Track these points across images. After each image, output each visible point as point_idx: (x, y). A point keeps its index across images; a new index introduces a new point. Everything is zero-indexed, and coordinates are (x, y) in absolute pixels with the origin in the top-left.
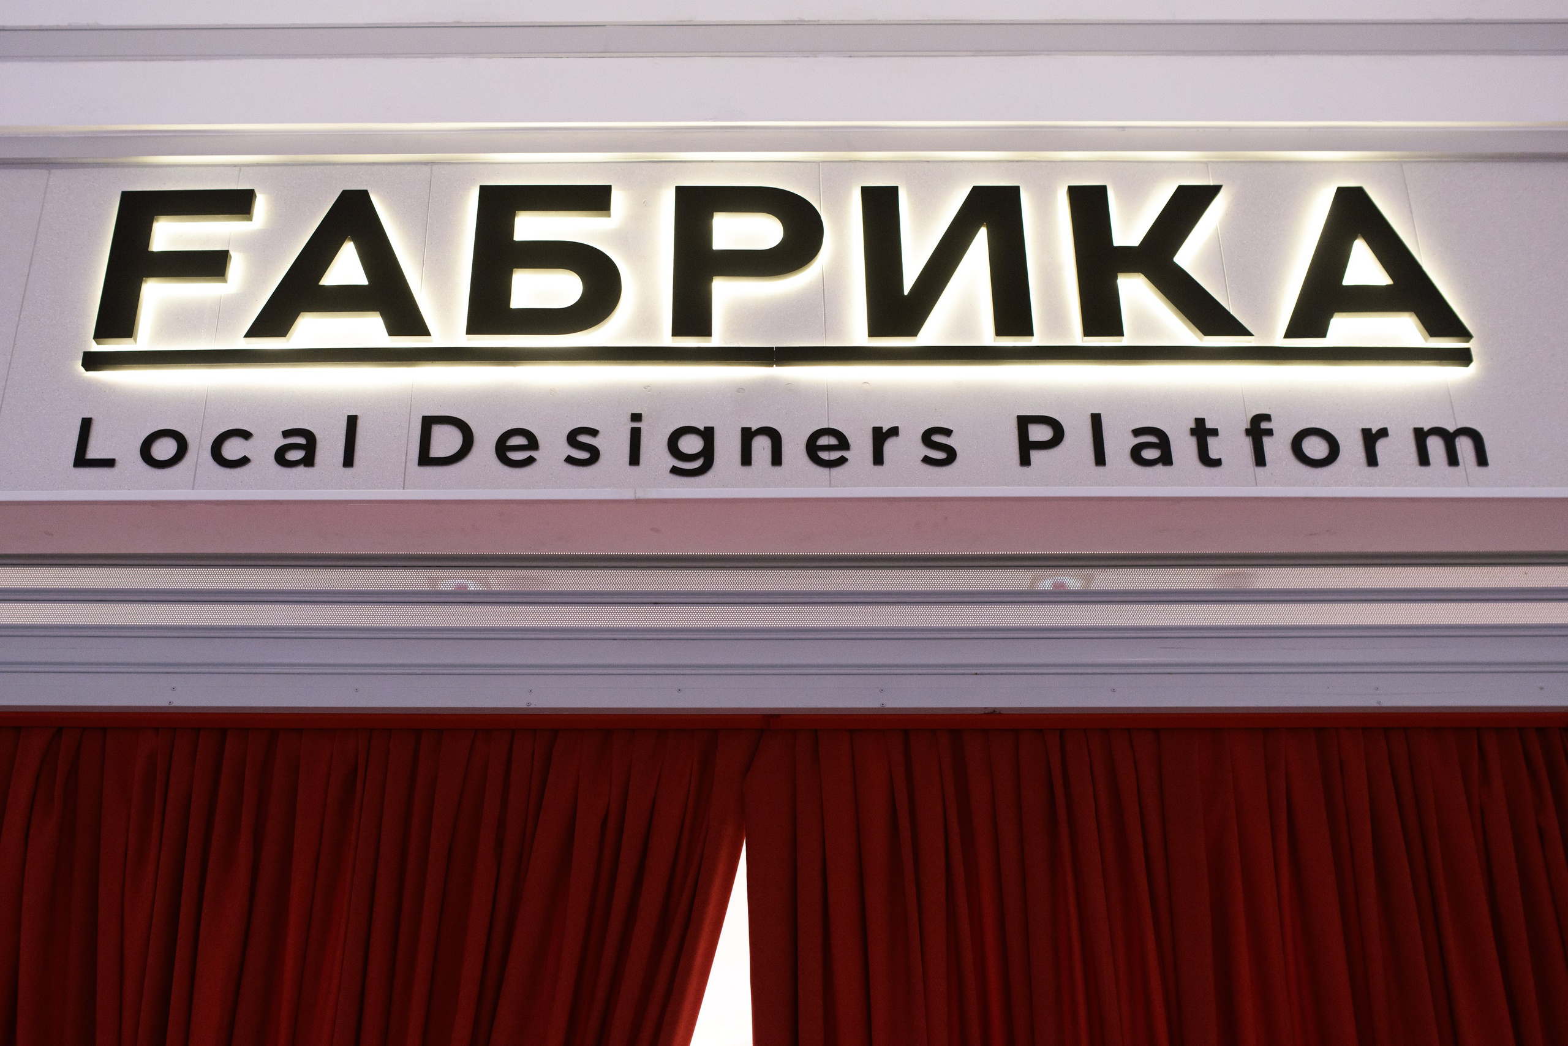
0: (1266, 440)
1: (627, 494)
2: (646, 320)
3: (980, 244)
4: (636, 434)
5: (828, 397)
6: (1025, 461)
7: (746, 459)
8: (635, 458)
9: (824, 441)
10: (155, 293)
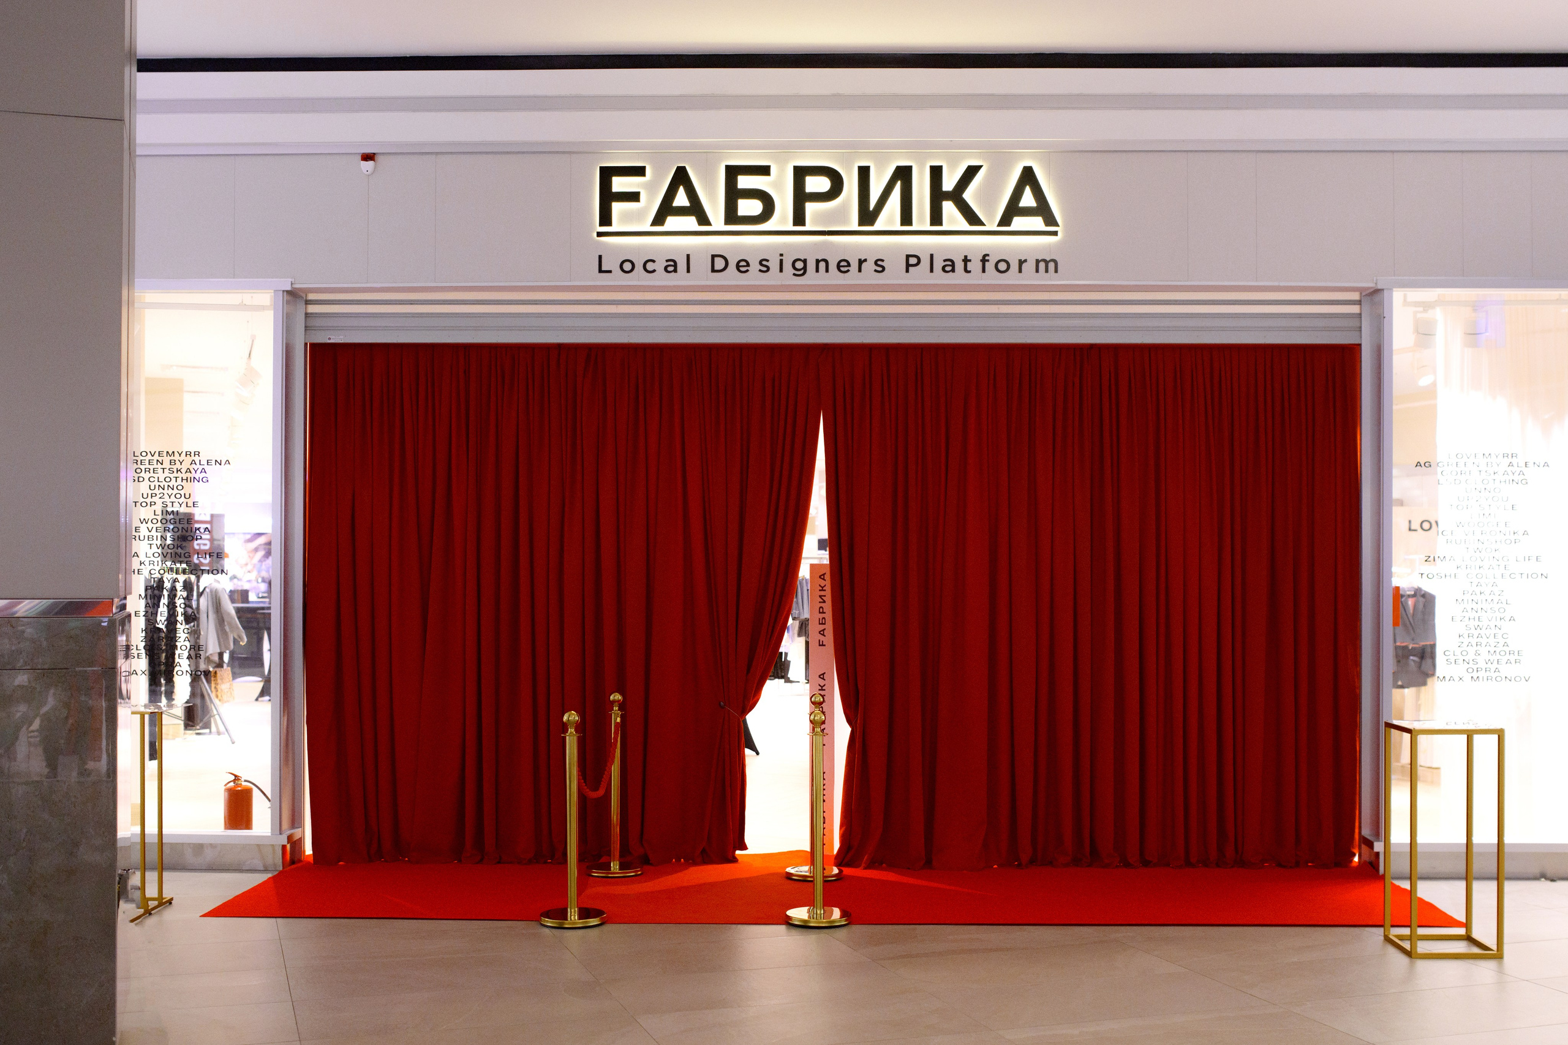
0: (987, 263)
1: (779, 283)
2: (783, 220)
3: (898, 184)
4: (781, 261)
5: (845, 247)
6: (907, 271)
7: (817, 271)
8: (781, 270)
9: (843, 264)
10: (617, 207)
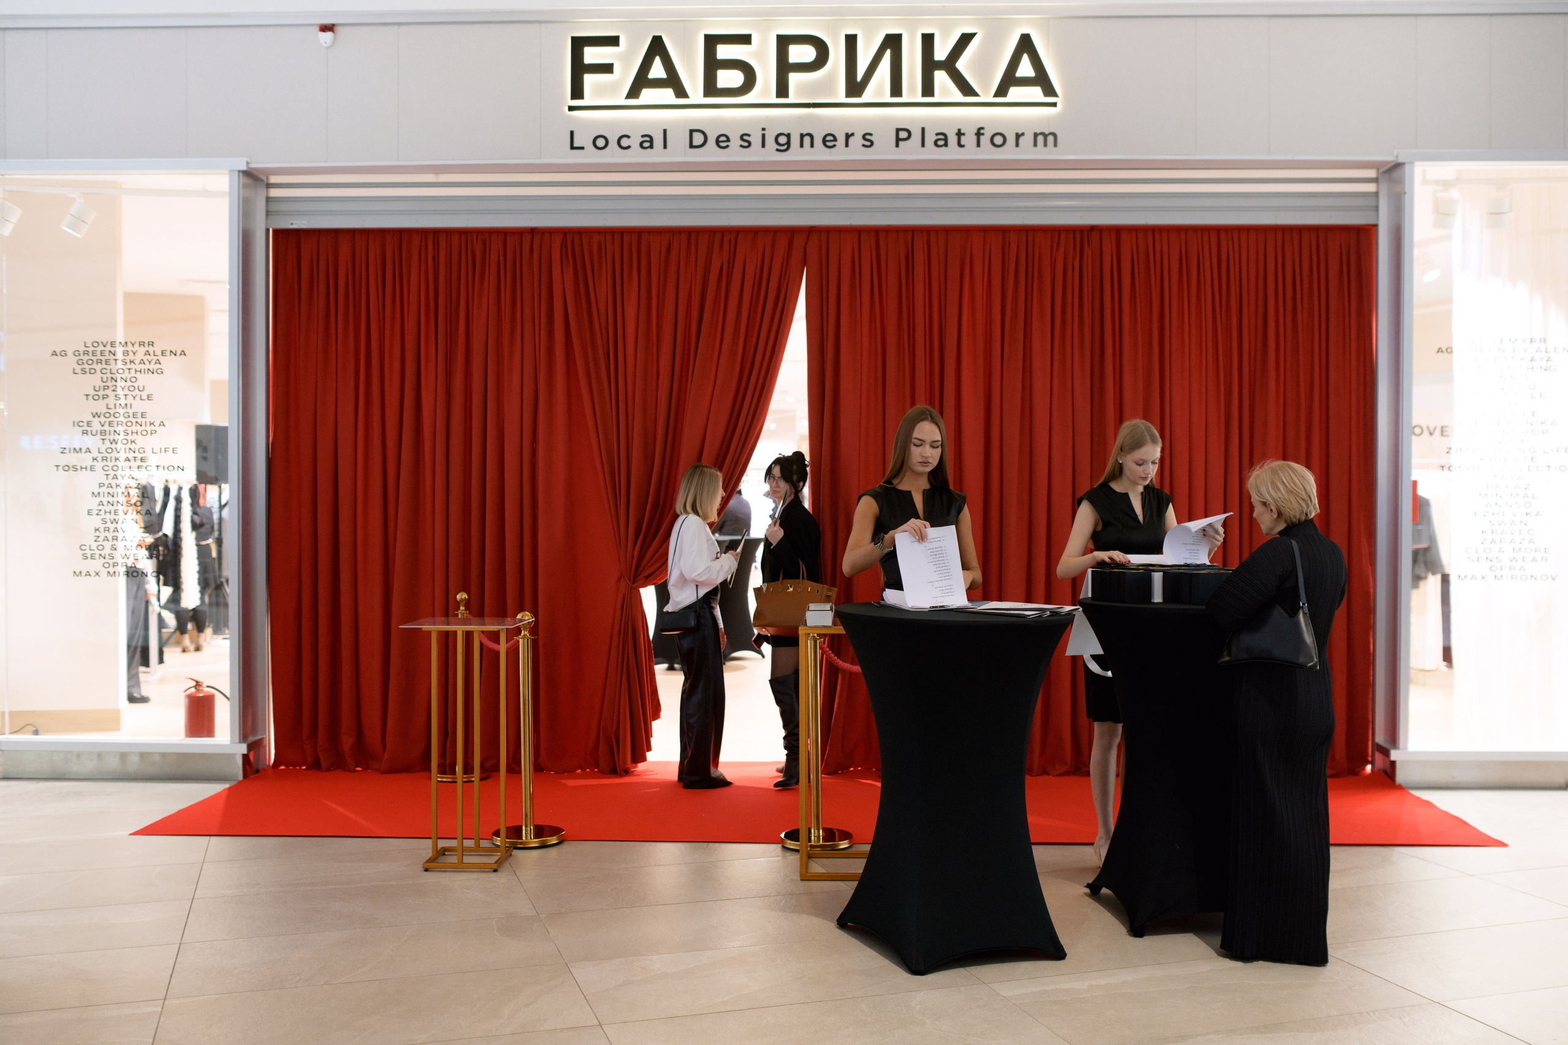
0: (982, 137)
1: (761, 159)
2: (765, 91)
3: (888, 55)
4: (764, 136)
5: (831, 120)
6: (897, 145)
7: (802, 146)
8: (763, 146)
9: (829, 138)
10: (589, 79)
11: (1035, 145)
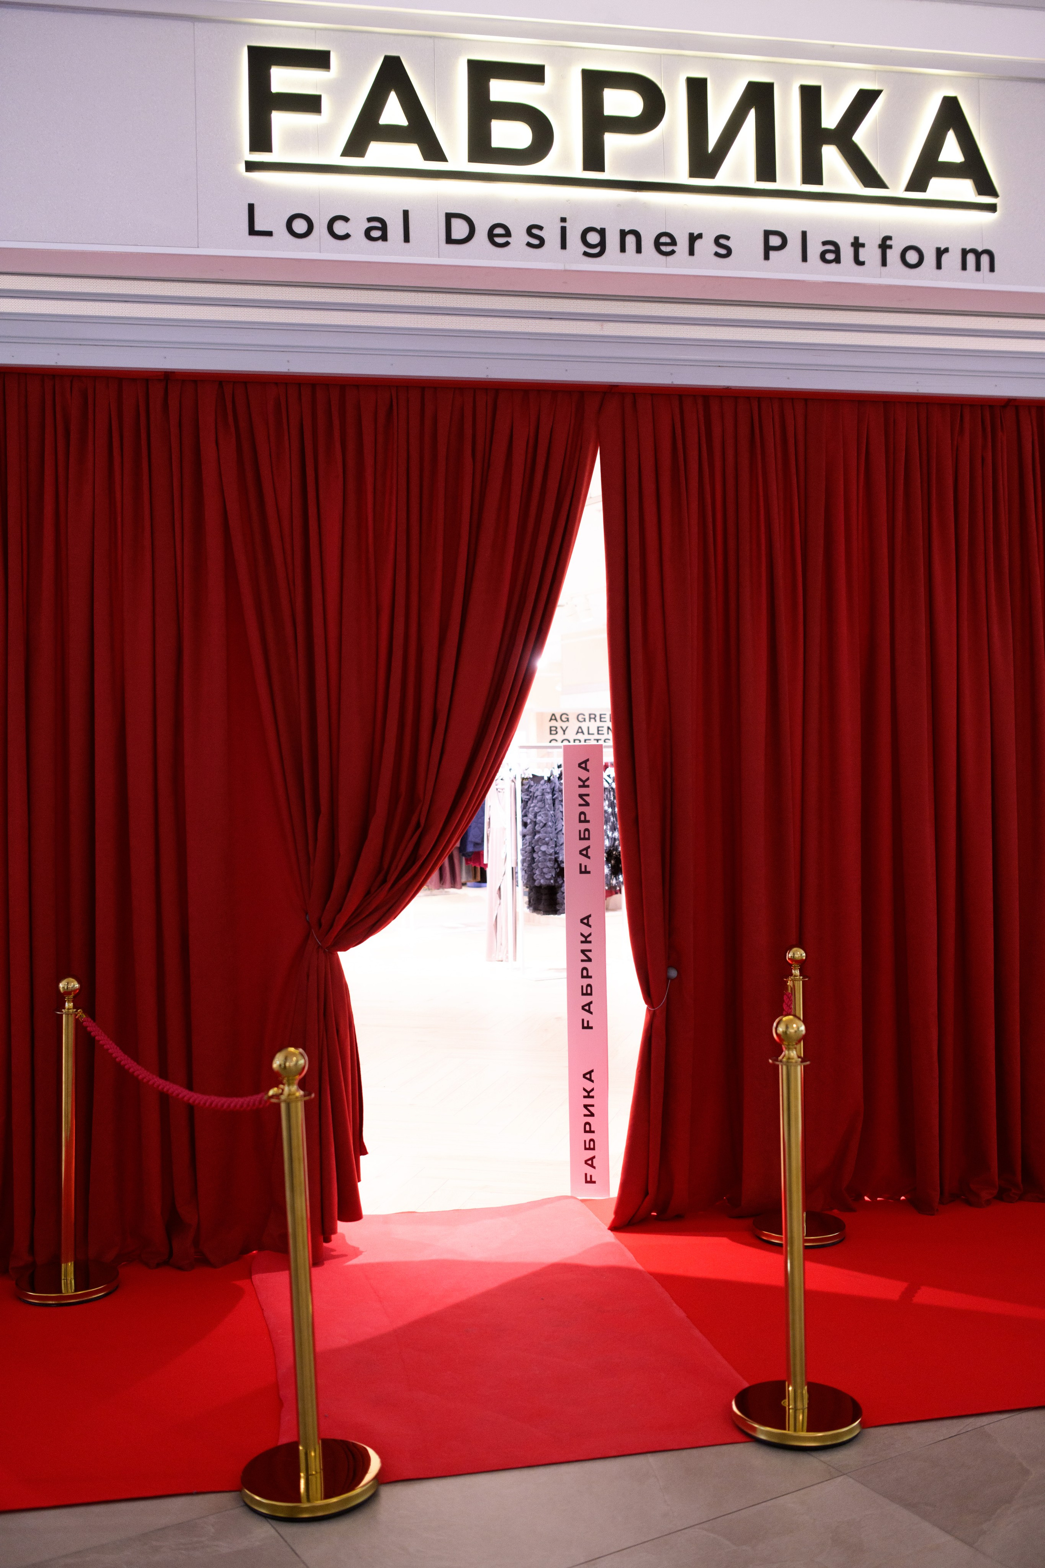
0: (888, 251)
1: (560, 267)
2: (566, 159)
3: (752, 112)
4: (563, 230)
5: (667, 212)
6: (767, 257)
7: (623, 249)
8: (564, 246)
9: (664, 240)
10: (280, 120)
11: (964, 267)
